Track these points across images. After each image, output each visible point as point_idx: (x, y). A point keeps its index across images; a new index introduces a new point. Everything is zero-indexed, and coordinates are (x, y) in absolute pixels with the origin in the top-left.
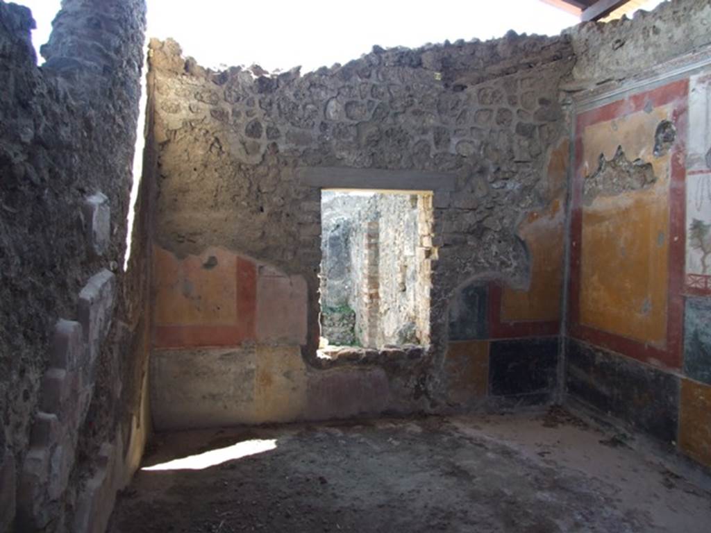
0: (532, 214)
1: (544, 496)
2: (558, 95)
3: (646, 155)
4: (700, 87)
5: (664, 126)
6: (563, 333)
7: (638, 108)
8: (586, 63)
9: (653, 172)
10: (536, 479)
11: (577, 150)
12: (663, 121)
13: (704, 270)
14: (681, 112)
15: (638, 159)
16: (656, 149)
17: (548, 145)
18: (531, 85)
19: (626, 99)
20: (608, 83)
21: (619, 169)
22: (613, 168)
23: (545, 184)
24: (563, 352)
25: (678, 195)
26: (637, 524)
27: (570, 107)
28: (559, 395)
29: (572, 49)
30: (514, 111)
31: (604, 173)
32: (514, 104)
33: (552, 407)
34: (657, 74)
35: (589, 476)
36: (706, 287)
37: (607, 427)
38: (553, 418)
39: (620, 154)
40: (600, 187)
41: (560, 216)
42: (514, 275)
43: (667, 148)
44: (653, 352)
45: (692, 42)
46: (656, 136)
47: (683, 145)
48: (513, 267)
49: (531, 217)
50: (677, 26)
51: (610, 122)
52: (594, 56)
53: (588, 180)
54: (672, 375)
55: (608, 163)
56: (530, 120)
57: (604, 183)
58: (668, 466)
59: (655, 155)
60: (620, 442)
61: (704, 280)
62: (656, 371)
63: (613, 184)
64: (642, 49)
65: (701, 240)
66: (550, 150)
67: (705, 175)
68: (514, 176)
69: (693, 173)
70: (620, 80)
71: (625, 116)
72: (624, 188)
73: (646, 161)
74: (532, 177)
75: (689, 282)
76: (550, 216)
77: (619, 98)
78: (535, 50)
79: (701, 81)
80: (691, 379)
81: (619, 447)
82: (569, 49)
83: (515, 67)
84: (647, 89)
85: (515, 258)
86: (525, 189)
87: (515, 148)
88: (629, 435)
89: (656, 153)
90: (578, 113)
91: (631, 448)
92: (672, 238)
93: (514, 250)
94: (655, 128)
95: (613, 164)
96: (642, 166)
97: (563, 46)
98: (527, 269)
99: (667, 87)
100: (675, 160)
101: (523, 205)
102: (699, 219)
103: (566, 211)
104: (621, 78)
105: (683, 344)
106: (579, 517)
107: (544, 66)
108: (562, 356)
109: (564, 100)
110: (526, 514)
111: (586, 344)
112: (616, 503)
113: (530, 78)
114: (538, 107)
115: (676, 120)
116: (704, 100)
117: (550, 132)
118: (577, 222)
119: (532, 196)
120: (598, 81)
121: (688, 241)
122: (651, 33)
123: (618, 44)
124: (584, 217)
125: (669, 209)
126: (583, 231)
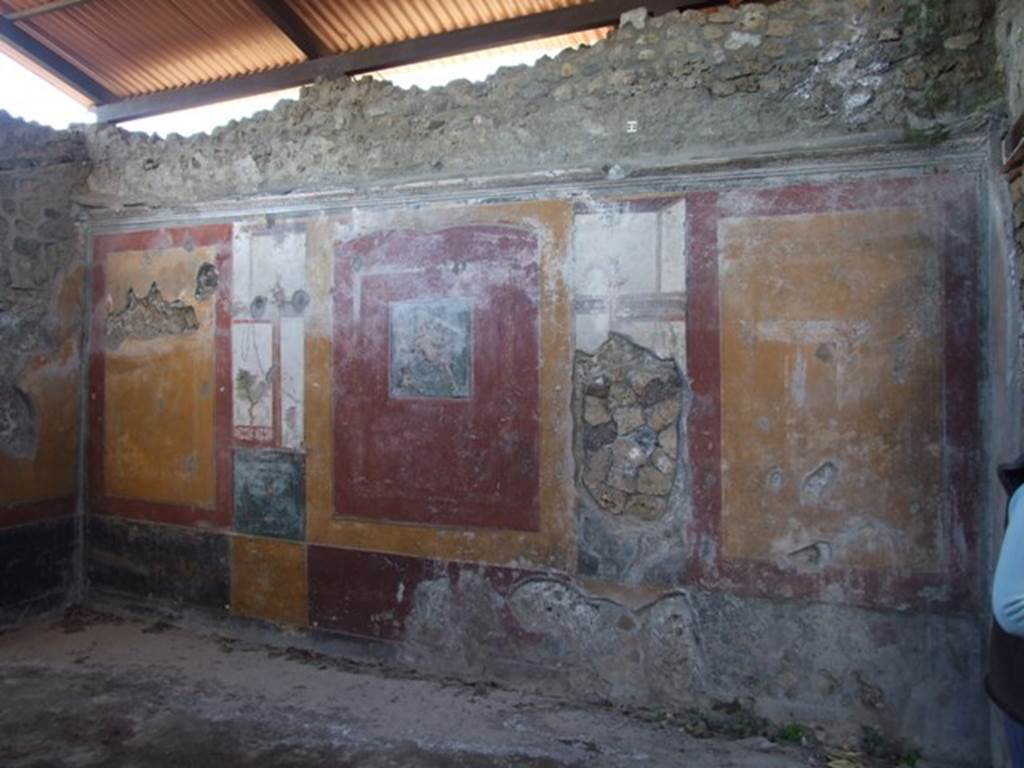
0: (37, 359)
1: (104, 699)
2: (69, 207)
3: (187, 296)
4: (243, 236)
5: (206, 268)
6: (80, 511)
7: (176, 243)
8: (107, 175)
9: (195, 316)
10: (85, 687)
11: (96, 281)
12: (205, 263)
13: (251, 422)
14: (224, 258)
15: (177, 301)
16: (198, 292)
17: (57, 270)
18: (35, 190)
19: (162, 230)
20: (139, 208)
21: (153, 308)
22: (146, 307)
23: (55, 320)
24: (81, 534)
25: (224, 344)
26: (209, 691)
27: (85, 225)
28: (76, 591)
29: (87, 153)
30: (12, 221)
31: (134, 312)
32: (11, 211)
33: (68, 609)
34: (198, 212)
35: (146, 665)
36: (254, 439)
37: (147, 613)
38: (74, 620)
39: (155, 292)
40: (129, 327)
41: (74, 360)
42: (12, 440)
43: (211, 293)
44: (201, 514)
45: (234, 188)
46: (198, 278)
47: (228, 291)
48: (11, 429)
49: (38, 363)
50: (220, 166)
51: (142, 252)
52: (118, 169)
53: (111, 318)
54: (223, 535)
55: (138, 301)
56: (33, 235)
57: (133, 322)
58: (223, 634)
59: (197, 299)
60: (166, 626)
61: (252, 431)
62: (205, 534)
63: (146, 325)
64: (180, 178)
65: (248, 390)
66: (60, 277)
67: (249, 325)
68: (10, 307)
69: (238, 322)
70: (154, 208)
71: (161, 249)
72: (160, 331)
73: (187, 304)
74: (36, 310)
75: (237, 434)
76: (60, 361)
77: (154, 228)
78: (38, 143)
79: (245, 230)
80: (241, 535)
81: (165, 629)
82: (83, 152)
83: (10, 162)
84: (187, 224)
85: (14, 416)
86: (27, 326)
87: (13, 270)
88: (176, 614)
89: (198, 296)
90: (97, 234)
91: (179, 629)
92: (218, 390)
93: (12, 406)
94: (197, 270)
95: (146, 302)
96: (181, 309)
97: (75, 146)
98: (31, 431)
99: (209, 227)
100: (219, 306)
101: (24, 347)
102: (245, 368)
103: (81, 354)
104: (156, 205)
105: (233, 500)
106: (150, 705)
107: (51, 168)
108: (80, 541)
109: (78, 216)
110: (91, 723)
111: (114, 520)
112: (183, 681)
113: (33, 180)
114: (43, 219)
115: (220, 264)
116: (247, 250)
117: (59, 253)
118: (97, 369)
119: (36, 334)
120: (126, 202)
121: (235, 392)
122: (190, 165)
123: (150, 165)
124: (107, 362)
125: (214, 359)
126: (107, 380)
